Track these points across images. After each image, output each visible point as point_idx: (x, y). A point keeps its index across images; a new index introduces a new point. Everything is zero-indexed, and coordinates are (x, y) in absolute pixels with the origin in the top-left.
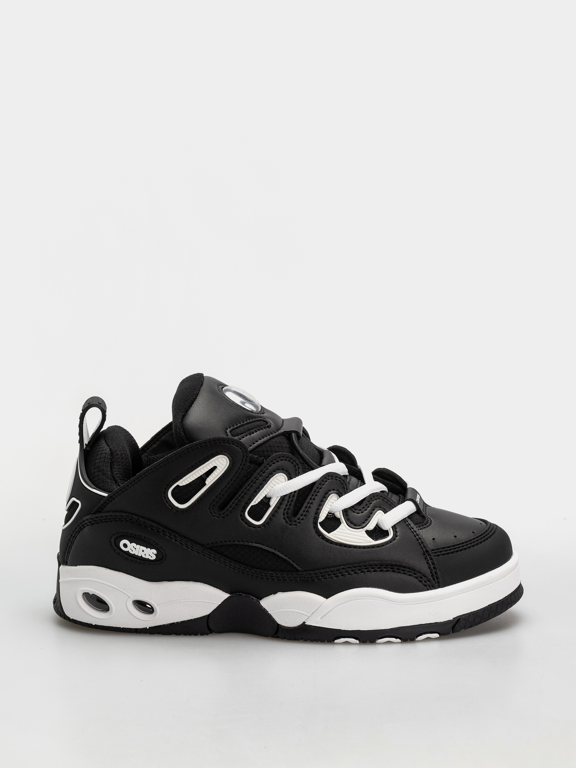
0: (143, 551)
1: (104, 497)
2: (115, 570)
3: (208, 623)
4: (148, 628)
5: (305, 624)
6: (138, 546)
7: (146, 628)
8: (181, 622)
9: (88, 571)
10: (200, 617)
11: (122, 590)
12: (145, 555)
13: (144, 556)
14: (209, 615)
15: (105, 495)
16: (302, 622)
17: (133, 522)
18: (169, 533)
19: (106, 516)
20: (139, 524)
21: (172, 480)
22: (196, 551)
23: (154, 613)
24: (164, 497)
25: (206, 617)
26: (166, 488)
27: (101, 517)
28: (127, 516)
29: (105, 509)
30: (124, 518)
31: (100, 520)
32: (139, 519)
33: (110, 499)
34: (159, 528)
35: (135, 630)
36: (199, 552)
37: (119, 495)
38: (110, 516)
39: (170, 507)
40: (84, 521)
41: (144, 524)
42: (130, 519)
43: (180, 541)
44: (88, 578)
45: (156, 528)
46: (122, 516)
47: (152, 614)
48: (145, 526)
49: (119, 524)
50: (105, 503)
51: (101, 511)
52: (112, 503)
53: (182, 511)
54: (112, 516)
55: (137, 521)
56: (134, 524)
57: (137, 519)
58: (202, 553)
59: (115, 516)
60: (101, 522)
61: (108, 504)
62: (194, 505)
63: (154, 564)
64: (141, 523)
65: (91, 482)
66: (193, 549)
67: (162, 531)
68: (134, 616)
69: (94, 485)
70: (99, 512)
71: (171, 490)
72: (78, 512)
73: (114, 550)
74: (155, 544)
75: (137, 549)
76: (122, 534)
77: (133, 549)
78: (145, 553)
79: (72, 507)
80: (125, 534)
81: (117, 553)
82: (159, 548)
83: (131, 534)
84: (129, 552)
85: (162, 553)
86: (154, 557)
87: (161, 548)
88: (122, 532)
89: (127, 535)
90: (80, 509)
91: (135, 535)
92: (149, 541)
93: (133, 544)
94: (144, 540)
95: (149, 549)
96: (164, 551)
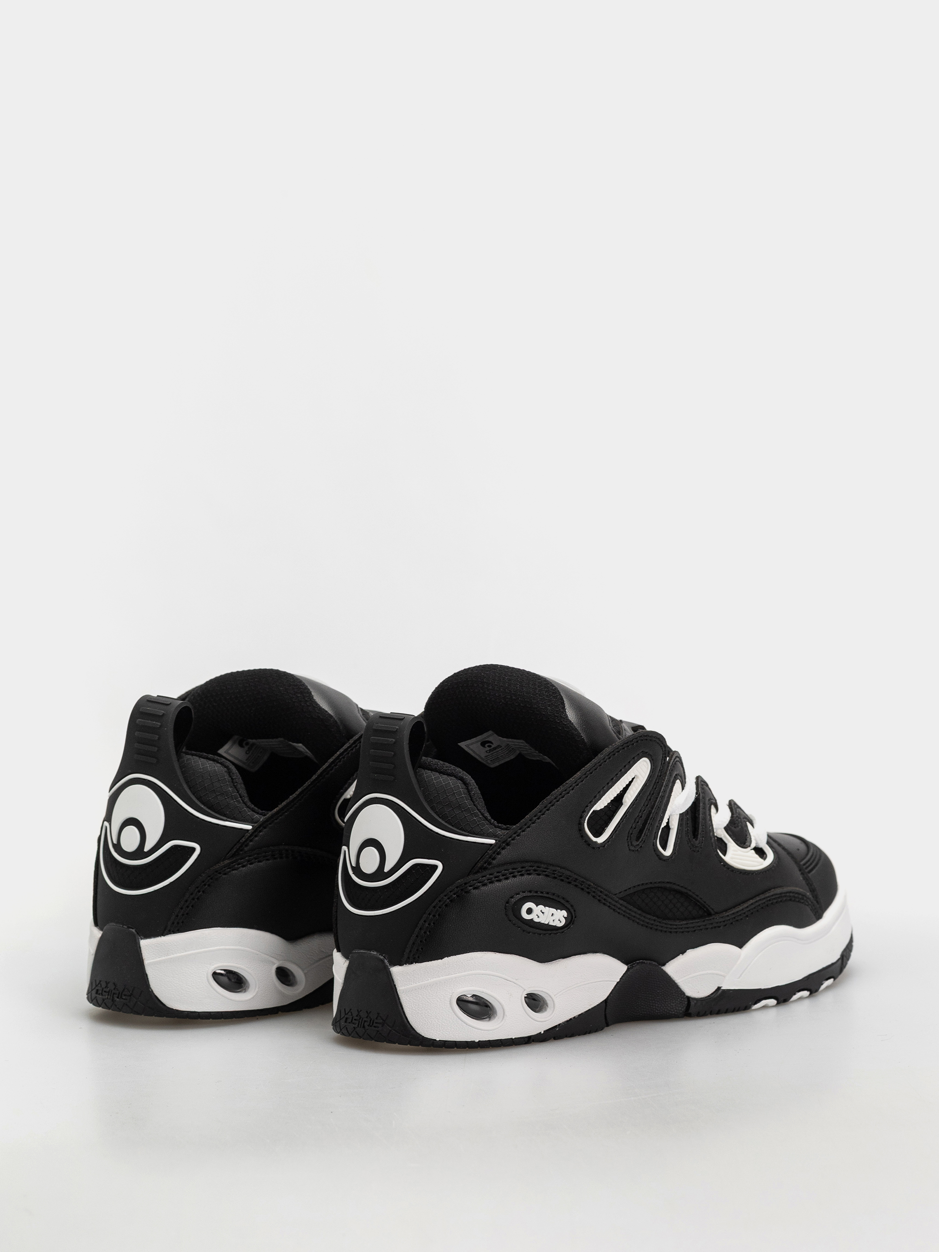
0: (552, 914)
1: (491, 845)
2: (504, 953)
3: (605, 1011)
4: (542, 1032)
5: (722, 988)
6: (547, 908)
7: (540, 1033)
8: (579, 1015)
9: (469, 960)
10: (597, 1005)
11: (514, 981)
12: (554, 921)
13: (552, 923)
14: (606, 1001)
15: (493, 841)
16: (716, 988)
17: (539, 875)
18: (582, 883)
19: (498, 872)
20: (547, 876)
21: (590, 802)
22: (608, 904)
23: (546, 1010)
24: (580, 830)
25: (604, 1003)
26: (581, 817)
27: (491, 874)
28: (530, 866)
29: (494, 862)
30: (527, 871)
31: (488, 880)
32: (547, 869)
33: (499, 848)
34: (571, 877)
35: (527, 1039)
36: (611, 905)
37: (518, 836)
38: (505, 870)
39: (587, 844)
40: (457, 887)
41: (554, 874)
42: (535, 870)
43: (594, 892)
44: (469, 972)
45: (568, 878)
46: (522, 868)
47: (544, 1012)
48: (555, 878)
49: (520, 879)
50: (494, 853)
51: (488, 866)
52: (503, 852)
53: (599, 848)
54: (508, 870)
55: (545, 872)
56: (541, 877)
57: (545, 868)
58: (613, 907)
59: (513, 869)
60: (490, 883)
61: (499, 854)
62: (612, 837)
63: (563, 932)
64: (549, 874)
65: (458, 828)
66: (606, 903)
67: (575, 881)
68: (530, 1017)
69: (465, 831)
70: (485, 869)
71: (587, 818)
72: (438, 877)
73: (510, 921)
74: (567, 901)
75: (545, 914)
76: (524, 895)
77: (540, 914)
78: (553, 918)
79: (414, 873)
80: (529, 894)
81: (514, 924)
82: (570, 908)
83: (536, 892)
84: (532, 920)
85: (573, 914)
86: (563, 922)
87: (572, 906)
88: (525, 892)
89: (531, 894)
90: (442, 872)
91: (542, 893)
92: (559, 900)
93: (541, 907)
94: (553, 899)
95: (559, 911)
96: (575, 911)
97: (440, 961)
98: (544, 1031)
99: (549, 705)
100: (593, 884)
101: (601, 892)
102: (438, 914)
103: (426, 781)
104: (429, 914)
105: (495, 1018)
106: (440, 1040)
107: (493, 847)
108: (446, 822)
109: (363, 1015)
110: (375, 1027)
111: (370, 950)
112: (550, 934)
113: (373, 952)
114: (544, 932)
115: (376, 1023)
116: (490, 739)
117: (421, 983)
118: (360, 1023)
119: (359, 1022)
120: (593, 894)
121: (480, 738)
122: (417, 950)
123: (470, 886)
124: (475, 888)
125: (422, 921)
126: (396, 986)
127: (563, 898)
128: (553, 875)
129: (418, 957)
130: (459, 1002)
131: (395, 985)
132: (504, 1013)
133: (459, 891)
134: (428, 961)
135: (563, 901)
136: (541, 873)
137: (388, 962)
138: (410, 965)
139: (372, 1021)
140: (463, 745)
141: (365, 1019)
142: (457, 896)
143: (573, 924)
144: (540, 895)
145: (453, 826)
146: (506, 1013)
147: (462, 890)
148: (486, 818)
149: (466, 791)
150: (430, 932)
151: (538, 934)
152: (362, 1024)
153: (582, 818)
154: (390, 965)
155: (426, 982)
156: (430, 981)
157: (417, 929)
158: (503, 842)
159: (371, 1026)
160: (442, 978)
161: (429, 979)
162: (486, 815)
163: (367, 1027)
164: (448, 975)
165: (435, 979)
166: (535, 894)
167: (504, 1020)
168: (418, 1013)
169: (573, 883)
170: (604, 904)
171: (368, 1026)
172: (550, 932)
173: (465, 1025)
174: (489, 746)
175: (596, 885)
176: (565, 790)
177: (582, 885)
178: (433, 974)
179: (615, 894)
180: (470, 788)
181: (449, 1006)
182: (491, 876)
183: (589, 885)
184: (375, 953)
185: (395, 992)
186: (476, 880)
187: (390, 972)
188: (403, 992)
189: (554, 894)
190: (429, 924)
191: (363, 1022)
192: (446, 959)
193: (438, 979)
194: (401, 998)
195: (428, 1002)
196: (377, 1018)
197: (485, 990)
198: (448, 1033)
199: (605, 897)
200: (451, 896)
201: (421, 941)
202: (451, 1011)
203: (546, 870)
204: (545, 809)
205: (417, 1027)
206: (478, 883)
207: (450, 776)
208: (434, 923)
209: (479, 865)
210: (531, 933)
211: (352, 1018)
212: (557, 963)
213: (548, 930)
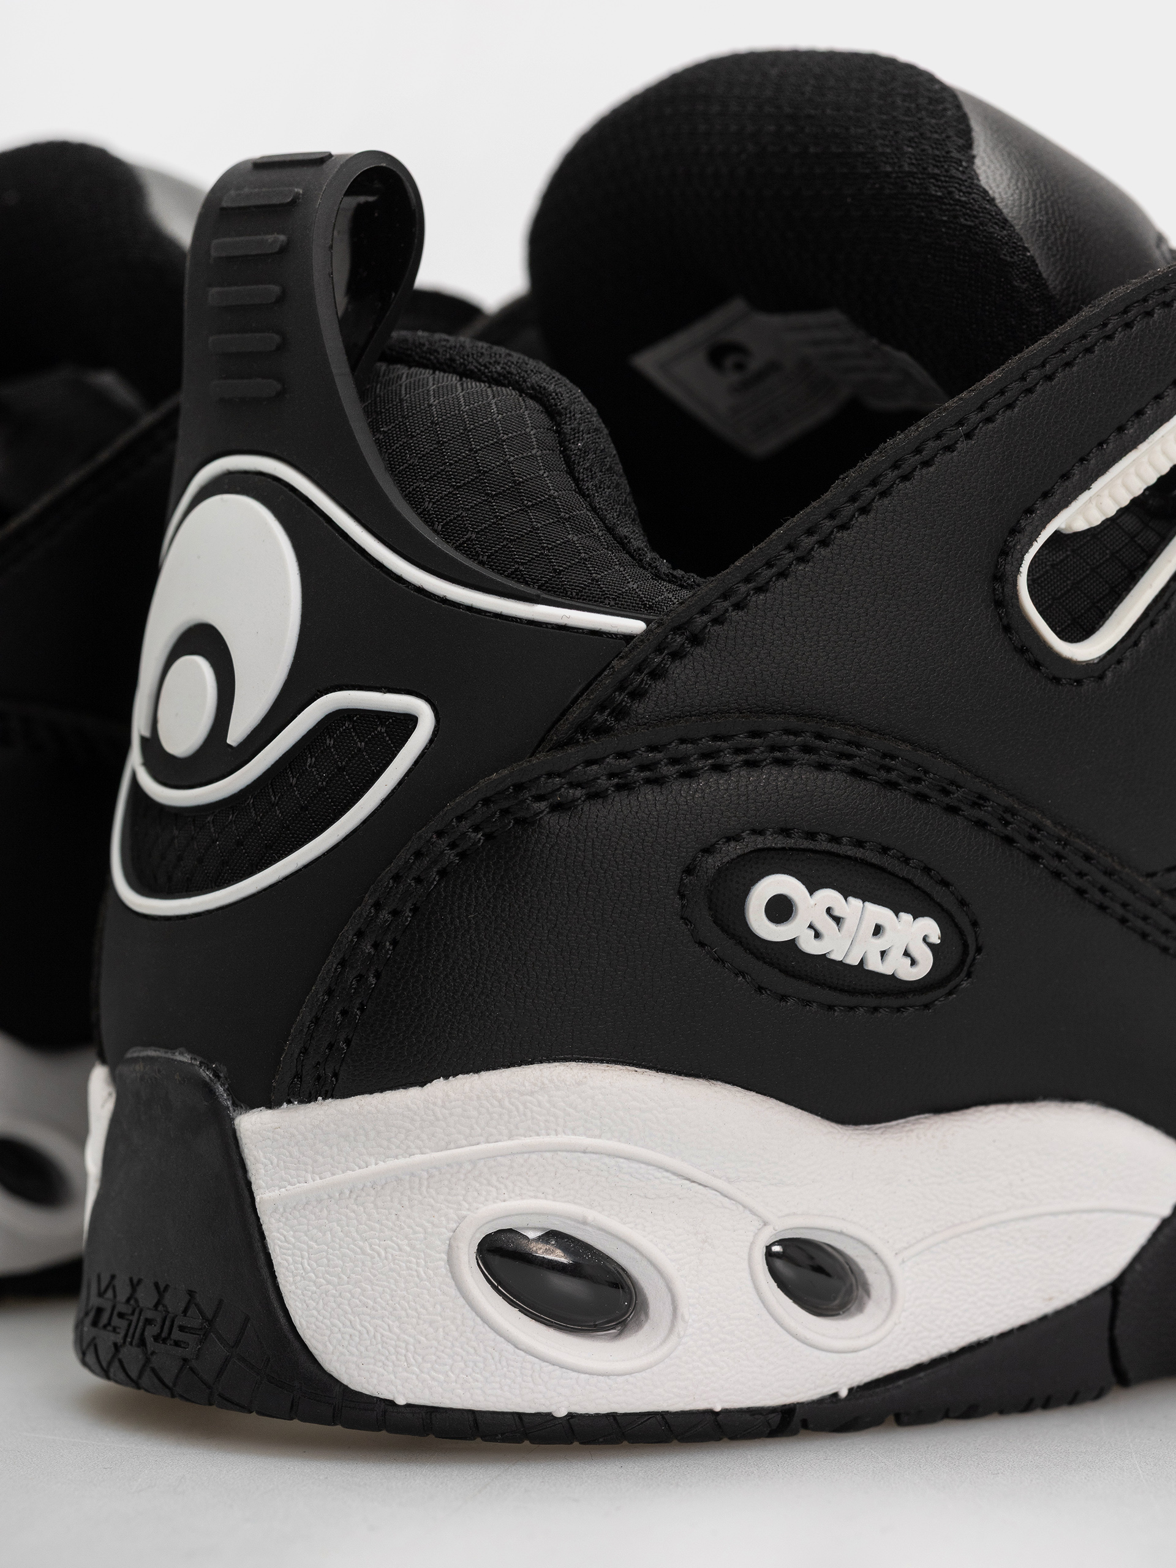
0: (878, 930)
1: (628, 638)
2: (680, 1073)
3: (1112, 1327)
4: (844, 1393)
6: (855, 903)
7: (835, 1395)
9: (532, 1093)
10: (1077, 1299)
11: (721, 1184)
12: (883, 953)
13: (874, 965)
14: (1115, 1289)
15: (635, 626)
17: (823, 767)
18: (1008, 816)
19: (652, 748)
20: (855, 772)
21: (1045, 495)
22: (1120, 911)
23: (861, 1309)
24: (999, 604)
25: (1107, 1299)
26: (1004, 552)
27: (621, 755)
28: (787, 732)
29: (640, 708)
30: (773, 748)
31: (611, 776)
32: (859, 746)
33: (659, 650)
34: (959, 786)
35: (776, 1419)
36: (1130, 916)
37: (738, 606)
38: (683, 741)
39: (1029, 662)
40: (486, 801)
41: (889, 770)
42: (806, 749)
43: (1059, 857)
44: (528, 1140)
45: (946, 792)
46: (754, 734)
47: (852, 1315)
48: (893, 785)
49: (743, 782)
50: (639, 670)
51: (611, 722)
52: (676, 669)
53: (1079, 682)
54: (693, 741)
55: (850, 757)
56: (830, 776)
57: (849, 743)
58: (1140, 923)
59: (715, 738)
60: (619, 788)
61: (657, 674)
62: (1136, 644)
63: (927, 1006)
64: (865, 769)
65: (501, 572)
66: (1107, 902)
67: (974, 804)
68: (788, 1331)
69: (527, 584)
70: (602, 731)
71: (1028, 558)
72: (416, 762)
73: (702, 945)
74: (945, 883)
75: (847, 925)
76: (760, 842)
77: (826, 925)
78: (881, 943)
79: (329, 747)
80: (780, 842)
81: (718, 960)
82: (954, 909)
83: (811, 836)
84: (792, 944)
85: (971, 940)
86: (926, 962)
87: (963, 903)
88: (761, 833)
89: (790, 843)
90: (431, 741)
91: (835, 839)
92: (904, 871)
93: (829, 896)
94: (882, 869)
95: (906, 917)
96: (975, 924)
97: (414, 1092)
98: (851, 1390)
99: (911, 140)
100: (1055, 824)
101: (1088, 858)
102: (409, 905)
103: (401, 400)
104: (378, 906)
105: (639, 1325)
106: (408, 1406)
107: (635, 647)
108: (456, 548)
109: (146, 1297)
110: (177, 1344)
111: (171, 1047)
112: (876, 1009)
113: (181, 1054)
114: (847, 1000)
115: (182, 1328)
116: (739, 335)
117: (340, 1177)
118: (131, 1331)
119: (129, 1325)
120: (1055, 864)
121: (701, 331)
122: (331, 1046)
123: (539, 798)
124: (556, 808)
125: (348, 932)
126: (254, 1187)
127: (927, 870)
128: (883, 774)
129: (336, 1075)
130: (491, 1258)
131: (249, 1184)
132: (675, 1309)
133: (493, 816)
134: (371, 1093)
135: (920, 879)
136: (831, 760)
137: (230, 1091)
138: (303, 1107)
139: (167, 1323)
140: (648, 362)
141: (149, 1314)
142: (488, 837)
143: (969, 975)
144: (826, 846)
145: (482, 563)
146: (684, 1309)
147: (505, 812)
148: (622, 543)
149: (551, 439)
150: (378, 976)
151: (821, 1005)
152: (138, 1331)
153: (1009, 554)
154: (234, 1104)
155: (359, 1172)
156: (373, 1168)
157: (332, 962)
158: (678, 629)
159: (164, 1341)
160: (418, 1158)
161: (373, 1160)
162: (623, 531)
163: (149, 1340)
164: (447, 1149)
165: (392, 1163)
166: (806, 844)
167: (674, 1339)
168: (327, 1292)
169: (967, 811)
170: (1102, 908)
171: (156, 1338)
172: (872, 1001)
173: (511, 1348)
174: (740, 367)
175: (1064, 828)
176: (938, 436)
177: (1007, 823)
178: (385, 1143)
179: (1151, 875)
180: (567, 428)
181: (444, 1270)
182: (624, 762)
183: (1038, 827)
184: (186, 1058)
185: (250, 1210)
186: (559, 775)
187: (234, 1132)
188: (275, 1211)
189: (885, 850)
190: (375, 946)
191: (141, 1324)
192: (439, 1087)
193: (402, 1162)
194: (266, 1233)
195: (364, 1252)
196: (185, 1312)
197: (591, 1215)
198: (441, 1377)
199: (1104, 880)
200: (464, 834)
201: (344, 1013)
202: (453, 1291)
203: (853, 750)
204: (850, 509)
205: (320, 1347)
206: (572, 785)
207: (499, 383)
208: (394, 943)
209: (575, 714)
210: (791, 1002)
211: (114, 1308)
212: (909, 1127)
213: (864, 993)
